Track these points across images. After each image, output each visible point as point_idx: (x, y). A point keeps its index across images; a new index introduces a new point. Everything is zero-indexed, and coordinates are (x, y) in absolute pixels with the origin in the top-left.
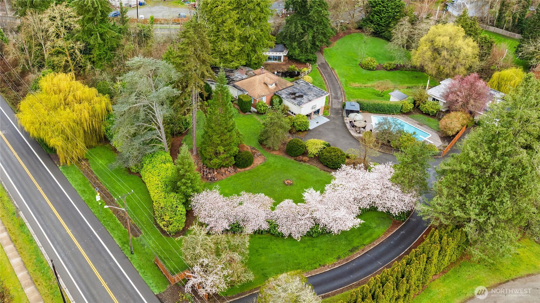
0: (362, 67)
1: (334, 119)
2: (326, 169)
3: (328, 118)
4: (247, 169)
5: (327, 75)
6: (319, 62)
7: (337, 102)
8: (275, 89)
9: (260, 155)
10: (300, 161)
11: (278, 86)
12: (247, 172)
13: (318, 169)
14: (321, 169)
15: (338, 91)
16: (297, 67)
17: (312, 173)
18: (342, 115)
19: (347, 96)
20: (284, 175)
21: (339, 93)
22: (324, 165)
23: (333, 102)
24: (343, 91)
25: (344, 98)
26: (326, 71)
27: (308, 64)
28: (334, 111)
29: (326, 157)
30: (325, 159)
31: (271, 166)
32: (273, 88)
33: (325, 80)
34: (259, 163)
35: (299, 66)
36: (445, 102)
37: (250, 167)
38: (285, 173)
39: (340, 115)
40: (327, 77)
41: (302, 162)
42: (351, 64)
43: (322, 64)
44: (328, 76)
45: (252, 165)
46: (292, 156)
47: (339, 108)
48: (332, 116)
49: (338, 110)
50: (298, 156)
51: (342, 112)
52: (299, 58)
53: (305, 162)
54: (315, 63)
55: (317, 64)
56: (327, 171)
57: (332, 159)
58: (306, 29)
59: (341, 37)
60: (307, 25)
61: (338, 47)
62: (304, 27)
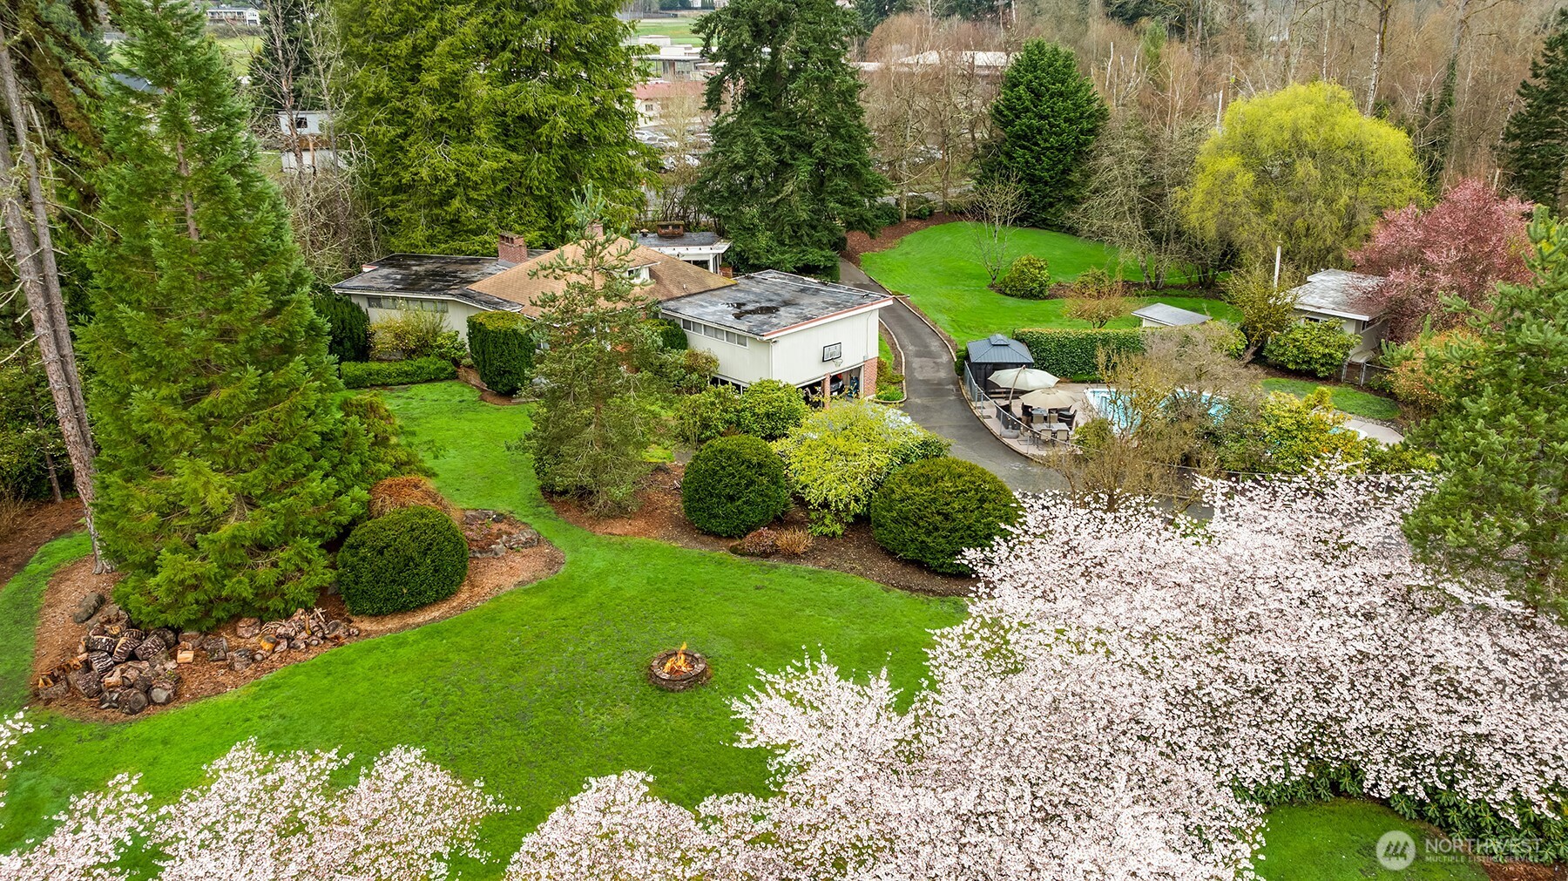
0: (1001, 292)
2: (918, 579)
4: (420, 618)
7: (931, 364)
9: (528, 544)
10: (765, 555)
11: (667, 282)
12: (411, 635)
13: (873, 587)
14: (889, 585)
15: (929, 341)
17: (838, 606)
18: (960, 395)
20: (655, 631)
21: (934, 344)
22: (907, 562)
23: (915, 366)
24: (949, 340)
28: (920, 387)
29: (907, 507)
30: (903, 519)
31: (583, 590)
34: (509, 583)
36: (1366, 318)
37: (445, 607)
38: (664, 620)
39: (953, 398)
41: (773, 561)
42: (960, 286)
45: (464, 595)
46: (718, 536)
47: (941, 379)
48: (917, 401)
49: (939, 385)
50: (750, 529)
53: (791, 556)
56: (927, 592)
57: (946, 517)
58: (786, 156)
59: (917, 229)
60: (788, 138)
61: (908, 249)
62: (778, 150)
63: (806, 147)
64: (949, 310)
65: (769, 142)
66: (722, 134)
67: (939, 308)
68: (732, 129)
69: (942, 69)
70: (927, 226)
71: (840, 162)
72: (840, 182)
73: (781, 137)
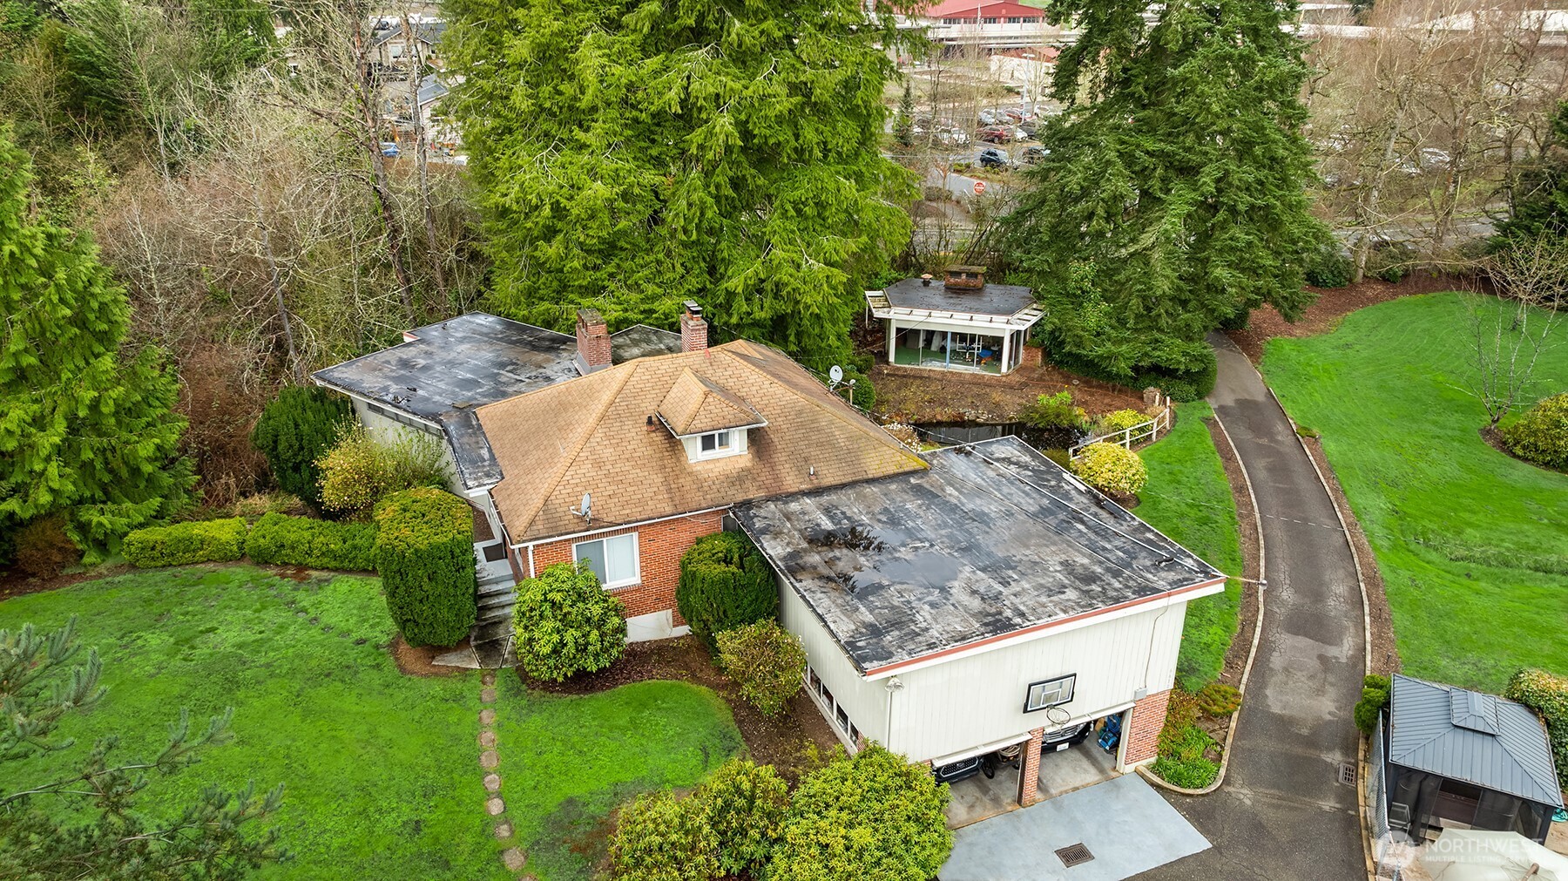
0: (1503, 445)
1: (1256, 831)
3: (1201, 814)
5: (1261, 464)
6: (1225, 394)
7: (1314, 664)
8: (740, 478)
15: (1328, 575)
16: (1084, 404)
18: (1349, 797)
19: (1400, 618)
21: (1339, 588)
23: (1276, 661)
24: (1372, 582)
25: (1378, 636)
26: (1265, 441)
27: (1152, 392)
28: (1268, 745)
32: (718, 469)
33: (1240, 489)
35: (1099, 399)
39: (1329, 805)
40: (1262, 475)
42: (1428, 426)
43: (1246, 405)
44: (1271, 469)
47: (1319, 727)
48: (1244, 795)
49: (1312, 742)
51: (1352, 774)
52: (1100, 351)
54: (1200, 396)
55: (1211, 403)
58: (1155, 184)
59: (1375, 300)
60: (1162, 154)
61: (1351, 339)
62: (1143, 174)
63: (1188, 171)
64: (1394, 484)
65: (1128, 159)
66: (1061, 140)
67: (1377, 480)
68: (1078, 133)
69: (1476, 43)
70: (1395, 295)
71: (1244, 201)
72: (1239, 234)
73: (1150, 154)
